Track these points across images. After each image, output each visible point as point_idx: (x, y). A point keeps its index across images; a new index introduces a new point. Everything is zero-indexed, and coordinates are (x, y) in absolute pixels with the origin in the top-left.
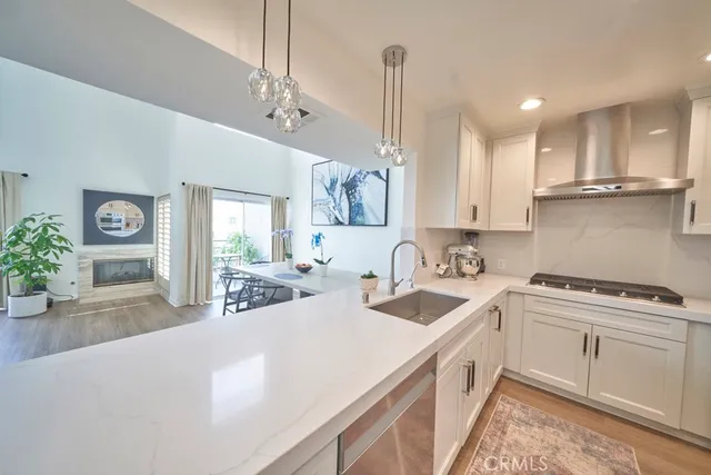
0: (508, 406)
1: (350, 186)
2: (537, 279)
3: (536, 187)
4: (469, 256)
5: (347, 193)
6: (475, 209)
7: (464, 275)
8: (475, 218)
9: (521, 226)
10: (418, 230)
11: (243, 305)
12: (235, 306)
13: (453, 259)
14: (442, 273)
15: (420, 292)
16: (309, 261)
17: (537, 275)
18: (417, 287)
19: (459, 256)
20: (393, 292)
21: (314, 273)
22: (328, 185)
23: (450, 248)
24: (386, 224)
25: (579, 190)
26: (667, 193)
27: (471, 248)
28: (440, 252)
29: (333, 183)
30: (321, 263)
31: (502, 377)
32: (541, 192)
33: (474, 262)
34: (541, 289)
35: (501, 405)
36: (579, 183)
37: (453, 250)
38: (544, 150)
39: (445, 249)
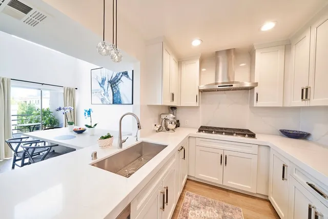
0: (190, 198)
1: (113, 83)
2: (202, 129)
3: (200, 84)
4: (171, 120)
5: (111, 86)
6: (173, 95)
8: (173, 99)
9: (194, 104)
10: (142, 106)
11: (26, 161)
12: (21, 161)
13: (164, 121)
14: (157, 129)
15: (142, 143)
16: (83, 127)
17: (201, 127)
18: (140, 140)
20: (121, 146)
21: (86, 133)
22: (100, 82)
24: (133, 104)
25: (217, 87)
26: (247, 89)
27: (172, 115)
28: (157, 119)
29: (103, 81)
30: (90, 127)
31: (188, 179)
33: (173, 123)
34: (203, 134)
36: (216, 84)
37: (163, 117)
38: (204, 70)
39: (160, 116)
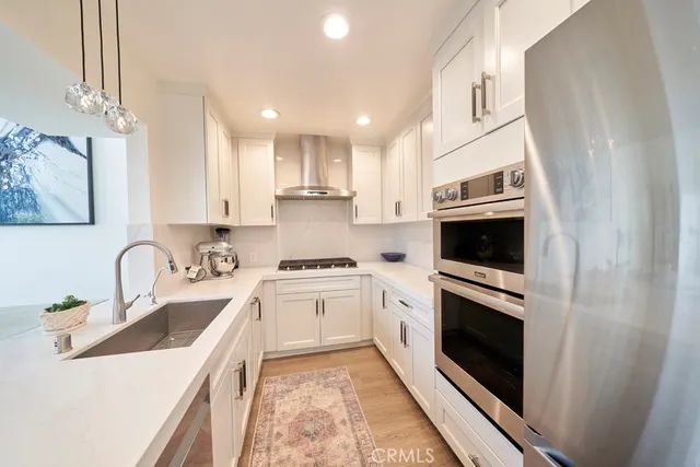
2: (284, 266)
3: (276, 188)
4: (224, 253)
6: (227, 203)
7: (219, 274)
8: (227, 213)
9: (267, 221)
10: (156, 228)
13: (206, 258)
14: (194, 276)
15: (168, 306)
17: (282, 262)
18: (162, 302)
19: (212, 255)
20: (123, 317)
23: (201, 247)
24: (92, 222)
25: (305, 193)
26: (344, 199)
27: (225, 245)
28: (188, 254)
31: (264, 361)
32: (280, 192)
33: (230, 259)
34: (289, 273)
35: (266, 389)
36: (303, 188)
37: (205, 249)
38: (280, 159)
39: (196, 248)
